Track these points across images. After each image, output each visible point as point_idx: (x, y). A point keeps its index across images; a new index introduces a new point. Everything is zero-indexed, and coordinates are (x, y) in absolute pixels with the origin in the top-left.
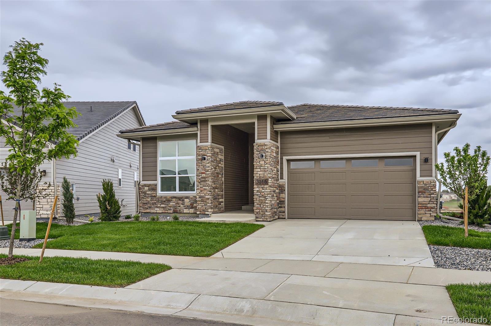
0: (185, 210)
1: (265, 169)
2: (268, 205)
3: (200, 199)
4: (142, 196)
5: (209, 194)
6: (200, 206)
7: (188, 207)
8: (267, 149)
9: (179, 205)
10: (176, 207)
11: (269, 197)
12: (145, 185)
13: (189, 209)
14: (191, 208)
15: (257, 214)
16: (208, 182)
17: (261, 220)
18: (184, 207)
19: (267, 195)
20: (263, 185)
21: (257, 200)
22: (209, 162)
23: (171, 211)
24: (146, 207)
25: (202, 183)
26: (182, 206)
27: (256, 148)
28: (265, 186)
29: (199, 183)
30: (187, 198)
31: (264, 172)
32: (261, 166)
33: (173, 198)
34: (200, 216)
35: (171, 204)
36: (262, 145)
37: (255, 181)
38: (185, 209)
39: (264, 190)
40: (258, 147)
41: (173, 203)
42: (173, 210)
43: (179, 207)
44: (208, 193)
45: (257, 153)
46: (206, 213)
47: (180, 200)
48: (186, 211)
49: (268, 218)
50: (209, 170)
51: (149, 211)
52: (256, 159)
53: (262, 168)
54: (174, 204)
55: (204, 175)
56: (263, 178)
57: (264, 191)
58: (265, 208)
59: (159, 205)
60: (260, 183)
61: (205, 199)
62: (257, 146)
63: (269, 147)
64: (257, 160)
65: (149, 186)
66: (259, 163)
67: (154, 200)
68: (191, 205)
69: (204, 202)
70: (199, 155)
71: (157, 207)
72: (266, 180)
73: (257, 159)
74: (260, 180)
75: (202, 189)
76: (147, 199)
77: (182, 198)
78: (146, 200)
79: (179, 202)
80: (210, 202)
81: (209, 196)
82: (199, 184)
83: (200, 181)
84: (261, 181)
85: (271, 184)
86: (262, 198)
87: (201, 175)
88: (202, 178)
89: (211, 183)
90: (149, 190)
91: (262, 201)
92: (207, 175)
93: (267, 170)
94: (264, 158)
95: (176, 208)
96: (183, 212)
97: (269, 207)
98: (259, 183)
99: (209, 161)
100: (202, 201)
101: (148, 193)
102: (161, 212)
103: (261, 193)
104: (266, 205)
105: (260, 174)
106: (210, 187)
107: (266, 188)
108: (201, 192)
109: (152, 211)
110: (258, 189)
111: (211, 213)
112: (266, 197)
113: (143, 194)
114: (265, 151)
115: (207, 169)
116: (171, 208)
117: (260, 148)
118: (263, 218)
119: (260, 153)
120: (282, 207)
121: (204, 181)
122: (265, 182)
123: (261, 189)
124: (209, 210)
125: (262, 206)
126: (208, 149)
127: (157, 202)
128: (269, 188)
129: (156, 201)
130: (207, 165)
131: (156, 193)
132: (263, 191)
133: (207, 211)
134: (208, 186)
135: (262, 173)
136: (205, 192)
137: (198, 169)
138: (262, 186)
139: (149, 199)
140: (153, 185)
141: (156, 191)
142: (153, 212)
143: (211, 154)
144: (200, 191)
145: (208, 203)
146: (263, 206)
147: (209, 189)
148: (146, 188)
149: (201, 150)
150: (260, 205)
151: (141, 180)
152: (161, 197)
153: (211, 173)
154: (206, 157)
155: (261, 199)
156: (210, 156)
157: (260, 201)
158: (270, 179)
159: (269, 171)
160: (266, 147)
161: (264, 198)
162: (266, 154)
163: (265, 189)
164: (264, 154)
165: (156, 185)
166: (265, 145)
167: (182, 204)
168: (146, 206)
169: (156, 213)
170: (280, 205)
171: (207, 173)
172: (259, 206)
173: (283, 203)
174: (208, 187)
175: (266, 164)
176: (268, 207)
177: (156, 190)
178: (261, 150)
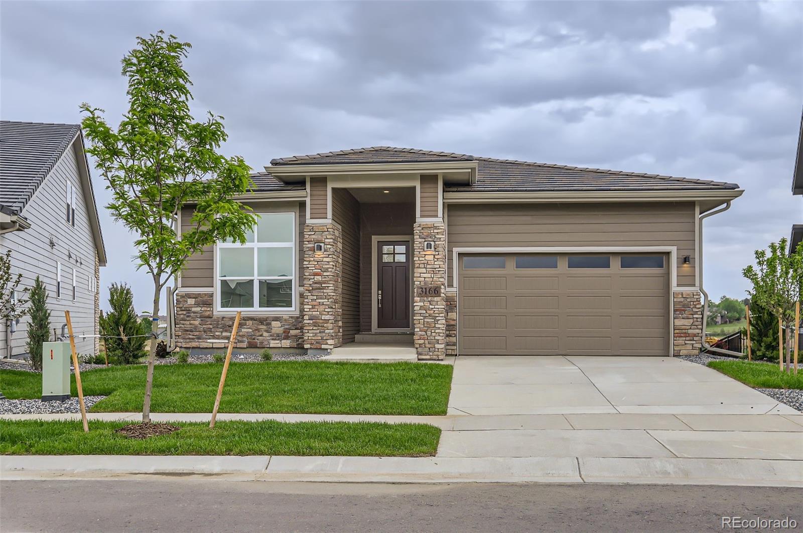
0: (272, 342)
1: (434, 270)
2: (441, 331)
3: (311, 322)
4: (182, 316)
5: (328, 312)
6: (312, 335)
7: (278, 336)
8: (438, 234)
9: (261, 333)
10: (253, 337)
11: (442, 318)
12: (189, 296)
13: (281, 341)
14: (284, 339)
15: (420, 347)
16: (328, 291)
17: (428, 357)
18: (271, 336)
19: (437, 315)
20: (431, 297)
21: (419, 323)
22: (329, 255)
23: (245, 345)
24: (191, 336)
25: (315, 293)
26: (265, 334)
27: (418, 232)
28: (435, 298)
29: (310, 292)
30: (276, 319)
31: (432, 275)
32: (428, 264)
33: (248, 320)
34: (309, 351)
35: (243, 330)
36: (430, 228)
37: (417, 291)
38: (273, 339)
39: (432, 305)
40: (422, 231)
41: (247, 328)
42: (248, 342)
43: (260, 336)
44: (326, 310)
45: (420, 240)
46: (323, 346)
47: (262, 324)
48: (273, 344)
49: (439, 354)
50: (330, 270)
51: (197, 344)
52: (419, 250)
53: (428, 266)
54: (251, 330)
55: (318, 278)
56: (431, 284)
57: (433, 307)
58: (435, 336)
59: (217, 334)
60: (426, 294)
61: (321, 321)
62: (420, 228)
63: (442, 231)
64: (421, 253)
65: (195, 296)
66: (423, 259)
67: (207, 323)
68: (284, 332)
69: (319, 326)
70: (308, 241)
71: (214, 337)
72: (437, 287)
73: (419, 252)
74: (426, 289)
75: (314, 303)
76: (192, 322)
77: (266, 319)
78: (190, 324)
79: (261, 327)
80: (330, 326)
81: (328, 316)
82: (310, 294)
83: (311, 288)
84: (428, 290)
85: (444, 295)
86: (429, 320)
87: (312, 277)
88: (316, 283)
89: (332, 292)
90: (197, 304)
91: (429, 325)
92: (325, 278)
93: (439, 271)
94: (433, 249)
95: (254, 339)
96: (268, 346)
97: (441, 335)
98: (424, 293)
99: (328, 253)
100: (315, 325)
101: (194, 309)
102: (223, 347)
103: (428, 312)
104: (437, 331)
105: (425, 278)
106: (330, 300)
107: (437, 302)
108: (312, 308)
109: (204, 345)
110: (422, 304)
111: (331, 347)
112: (437, 318)
113: (185, 312)
114: (435, 237)
115: (324, 266)
116: (244, 339)
117: (426, 232)
118: (431, 354)
119: (425, 241)
120: (451, 336)
121: (320, 289)
122: (435, 293)
123: (427, 304)
124: (330, 342)
125: (429, 333)
126: (328, 231)
127: (214, 327)
128: (442, 302)
129: (211, 326)
130: (325, 259)
131: (212, 311)
132: (431, 307)
133: (325, 343)
134: (327, 297)
135: (429, 275)
136: (321, 308)
137: (308, 266)
138: (430, 299)
139: (197, 323)
140: (206, 295)
141: (213, 307)
142: (205, 347)
143: (332, 240)
144: (311, 307)
145: (328, 329)
147: (328, 303)
148: (191, 301)
149: (313, 233)
150: (426, 332)
151: (179, 285)
152: (223, 318)
153: (332, 274)
154: (322, 245)
155: (428, 322)
156: (332, 243)
157: (425, 325)
158: (442, 287)
159: (443, 272)
160: (435, 231)
161: (433, 320)
162: (436, 243)
163: (434, 303)
164: (432, 243)
165: (211, 295)
166: (436, 228)
167: (267, 331)
168: (190, 334)
169: (212, 348)
170: (448, 332)
171: (325, 274)
172: (423, 333)
173: (454, 329)
174: (327, 300)
175: (436, 260)
176: (439, 335)
177: (212, 304)
178: (427, 236)
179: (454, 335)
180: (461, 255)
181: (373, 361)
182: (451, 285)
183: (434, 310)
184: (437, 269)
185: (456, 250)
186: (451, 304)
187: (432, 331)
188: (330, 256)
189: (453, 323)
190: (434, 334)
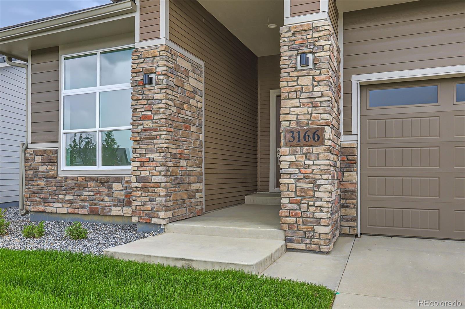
0: (113, 208)
1: (313, 100)
2: (324, 204)
3: (139, 185)
4: (30, 176)
5: (160, 171)
6: (140, 203)
7: (120, 202)
8: (319, 40)
9: (102, 197)
10: (95, 202)
11: (327, 182)
12: (36, 153)
13: (122, 208)
14: (126, 205)
15: (289, 228)
16: (160, 141)
17: (302, 246)
18: (112, 201)
19: (318, 177)
20: (307, 145)
21: (288, 190)
22: (161, 89)
23: (86, 211)
24: (38, 199)
25: (145, 144)
26: (107, 199)
27: (286, 40)
28: (314, 148)
29: (138, 144)
30: (118, 180)
31: (310, 109)
32: (302, 91)
33: (90, 182)
34: (139, 226)
35: (85, 193)
36: (305, 31)
37: (285, 137)
38: (114, 206)
39: (309, 160)
40: (293, 38)
41: (88, 191)
42: (89, 208)
43: (102, 201)
44: (157, 169)
45: (289, 53)
46: (154, 221)
47: (104, 186)
48: (115, 211)
49: (322, 242)
50: (162, 110)
51: (43, 208)
52: (288, 70)
53: (303, 95)
54: (92, 194)
55: (148, 123)
56: (308, 124)
57: (311, 163)
58: (314, 213)
59: (61, 197)
60: (299, 141)
61: (151, 185)
62: (290, 34)
63: (327, 33)
64: (291, 74)
65: (42, 153)
66: (295, 84)
67: (52, 184)
68: (126, 196)
69: (149, 191)
70: (136, 73)
71: (58, 201)
72: (318, 130)
73: (289, 73)
74: (299, 133)
75: (143, 159)
76: (39, 182)
77: (108, 180)
78: (38, 185)
79: (102, 190)
80: (163, 191)
81: (160, 177)
82: (138, 146)
83: (138, 138)
84: (302, 135)
85: (330, 143)
86: (304, 185)
87: (141, 122)
88: (145, 131)
89: (165, 143)
90: (43, 163)
91: (305, 192)
92: (156, 122)
93: (321, 102)
94: (311, 66)
95: (95, 204)
96: (109, 214)
97: (325, 210)
98: (296, 140)
99: (160, 87)
100: (144, 189)
101: (40, 168)
102: (66, 212)
103: (303, 171)
104: (318, 204)
105: (297, 115)
106: (162, 154)
107: (318, 154)
108: (142, 166)
109: (49, 209)
110: (292, 158)
111: (163, 222)
112: (318, 182)
113: (32, 172)
114: (315, 45)
115: (155, 106)
116: (86, 204)
117: (299, 39)
118: (308, 241)
119: (298, 54)
120: (348, 207)
121: (150, 139)
122: (314, 139)
123: (301, 158)
124: (162, 214)
125: (304, 206)
126: (160, 56)
127: (57, 189)
128: (326, 155)
129: (55, 188)
130: (158, 96)
131: (57, 170)
132: (308, 162)
133: (155, 215)
134: (160, 150)
135: (304, 110)
136: (152, 166)
137: (136, 107)
138: (305, 149)
139: (43, 183)
140: (51, 151)
141: (57, 166)
142: (50, 211)
143: (165, 68)
144: (138, 164)
145: (159, 196)
146: (308, 206)
147: (159, 159)
148: (38, 159)
149: (142, 60)
150: (299, 205)
151: (29, 141)
152: (67, 178)
153: (164, 117)
154: (153, 76)
155: (302, 189)
156: (165, 72)
157: (298, 193)
158: (327, 129)
159: (326, 104)
160: (316, 35)
161: (312, 185)
162: (316, 55)
163: (313, 157)
164: (310, 56)
165: (56, 152)
166: (315, 29)
167: (108, 195)
168: (37, 197)
169: (56, 213)
170: (343, 201)
171: (156, 117)
172: (295, 206)
173: (353, 197)
174: (158, 155)
175: (315, 83)
176: (321, 211)
177: (57, 162)
178: (301, 45)
179: (352, 206)
180: (364, 87)
181: (183, 262)
182: (348, 131)
183: (314, 167)
184: (317, 99)
185: (357, 79)
186: (348, 160)
187: (310, 203)
188: (163, 91)
189: (350, 187)
190: (312, 209)
